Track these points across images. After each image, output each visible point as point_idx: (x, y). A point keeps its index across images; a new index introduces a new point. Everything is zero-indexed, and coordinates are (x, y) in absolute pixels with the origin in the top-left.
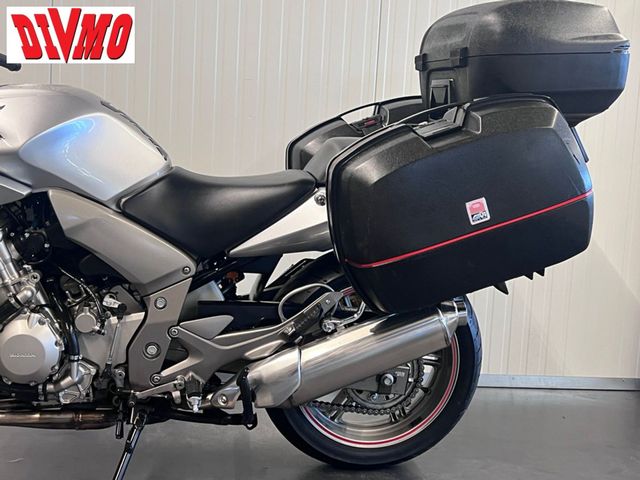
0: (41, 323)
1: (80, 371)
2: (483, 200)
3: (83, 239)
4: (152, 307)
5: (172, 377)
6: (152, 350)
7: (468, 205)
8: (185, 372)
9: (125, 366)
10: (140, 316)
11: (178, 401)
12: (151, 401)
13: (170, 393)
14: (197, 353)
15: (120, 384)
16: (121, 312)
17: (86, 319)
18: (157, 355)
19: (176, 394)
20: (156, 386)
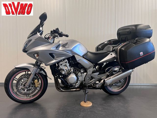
0: (74, 75)
1: (78, 82)
2: (142, 52)
3: (79, 62)
4: (88, 72)
5: (91, 83)
6: (88, 78)
7: (140, 53)
8: (93, 81)
9: (84, 81)
10: (86, 73)
11: (93, 86)
12: (89, 86)
13: (91, 85)
14: (94, 78)
15: (84, 84)
16: (83, 73)
17: (79, 74)
18: (89, 79)
19: (92, 85)
20: (89, 84)
